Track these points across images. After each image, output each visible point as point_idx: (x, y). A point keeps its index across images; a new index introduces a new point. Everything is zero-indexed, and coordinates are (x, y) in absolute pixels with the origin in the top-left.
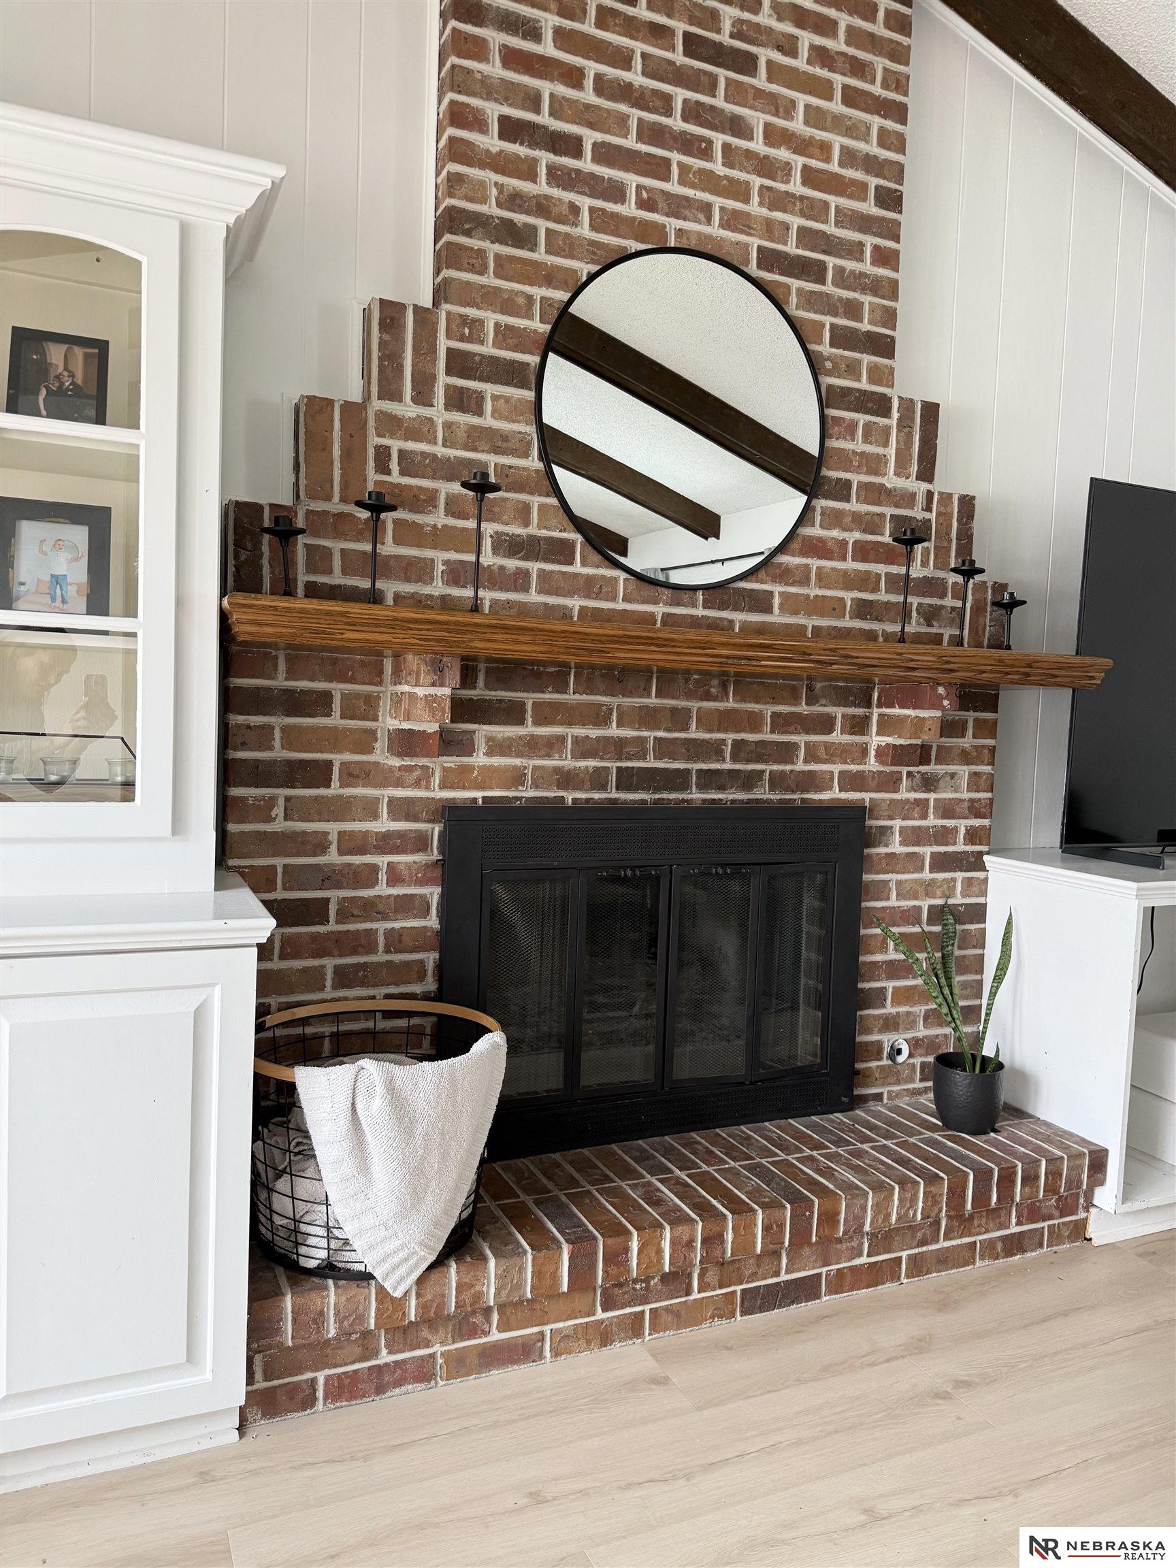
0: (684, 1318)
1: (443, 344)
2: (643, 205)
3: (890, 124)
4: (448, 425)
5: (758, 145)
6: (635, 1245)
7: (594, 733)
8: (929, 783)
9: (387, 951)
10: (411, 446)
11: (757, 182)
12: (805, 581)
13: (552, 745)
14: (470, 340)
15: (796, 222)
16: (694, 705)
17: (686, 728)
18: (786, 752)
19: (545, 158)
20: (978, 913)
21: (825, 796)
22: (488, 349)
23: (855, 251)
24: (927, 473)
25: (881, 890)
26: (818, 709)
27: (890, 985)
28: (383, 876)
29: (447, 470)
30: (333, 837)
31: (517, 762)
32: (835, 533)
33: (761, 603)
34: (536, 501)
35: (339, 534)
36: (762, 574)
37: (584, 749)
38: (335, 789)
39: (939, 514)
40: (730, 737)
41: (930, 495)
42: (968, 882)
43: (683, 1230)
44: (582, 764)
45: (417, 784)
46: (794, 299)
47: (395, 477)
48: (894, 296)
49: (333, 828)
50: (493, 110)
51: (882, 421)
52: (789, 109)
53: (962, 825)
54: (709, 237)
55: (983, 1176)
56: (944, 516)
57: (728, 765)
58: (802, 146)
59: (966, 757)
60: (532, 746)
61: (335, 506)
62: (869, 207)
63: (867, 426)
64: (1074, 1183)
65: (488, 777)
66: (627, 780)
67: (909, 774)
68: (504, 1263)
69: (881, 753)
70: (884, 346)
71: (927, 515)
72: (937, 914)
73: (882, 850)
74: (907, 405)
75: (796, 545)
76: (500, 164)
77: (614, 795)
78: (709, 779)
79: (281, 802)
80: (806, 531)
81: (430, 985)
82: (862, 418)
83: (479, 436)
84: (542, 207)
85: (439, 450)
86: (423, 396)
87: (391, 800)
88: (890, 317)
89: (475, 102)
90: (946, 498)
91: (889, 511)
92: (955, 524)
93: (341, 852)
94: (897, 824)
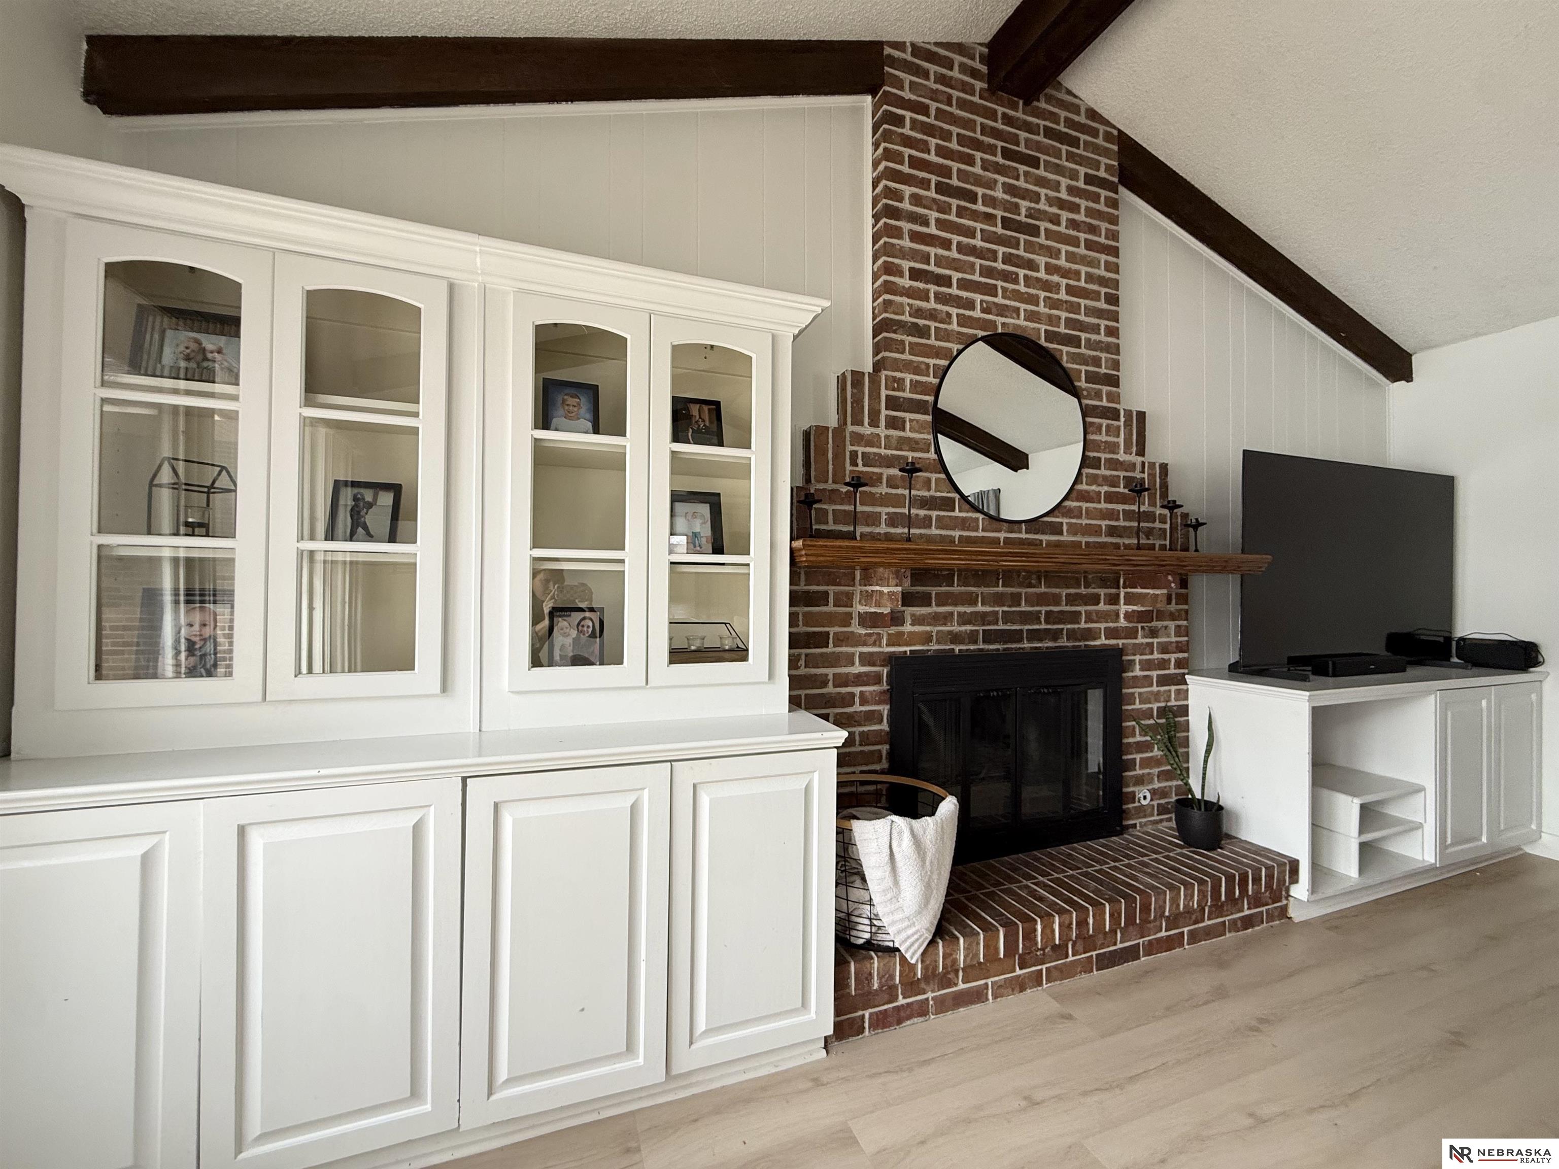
0: (1065, 973)
1: (884, 393)
2: (983, 311)
3: (1111, 259)
4: (887, 437)
5: (1042, 274)
6: (1039, 927)
7: (969, 610)
8: (1153, 633)
9: (861, 745)
10: (869, 450)
11: (1043, 294)
12: (1079, 516)
13: (946, 618)
14: (898, 390)
15: (1064, 315)
16: (1023, 591)
17: (1019, 605)
18: (1074, 617)
19: (933, 288)
20: (1184, 710)
21: (1097, 643)
22: (907, 394)
23: (1095, 329)
24: (1141, 452)
25: (1131, 699)
26: (1091, 590)
27: (1138, 757)
28: (857, 700)
29: (889, 462)
30: (831, 677)
31: (928, 628)
32: (1094, 487)
33: (1056, 529)
34: (934, 476)
35: (832, 501)
36: (1056, 512)
37: (965, 619)
38: (831, 649)
39: (1149, 475)
40: (1044, 609)
41: (1143, 464)
42: (1178, 692)
43: (1066, 916)
44: (963, 628)
45: (874, 644)
46: (1065, 358)
47: (860, 468)
48: (1118, 353)
49: (830, 671)
50: (906, 265)
51: (1115, 423)
52: (1056, 254)
53: (1173, 657)
54: (1019, 326)
55: (1230, 879)
56: (1152, 476)
57: (1043, 626)
58: (1065, 274)
59: (1173, 617)
60: (937, 619)
61: (830, 486)
62: (1102, 305)
63: (1108, 426)
64: (1281, 882)
65: (913, 638)
66: (989, 637)
67: (1142, 628)
68: (969, 940)
69: (1128, 616)
70: (1114, 381)
71: (1142, 475)
72: (1163, 712)
73: (1130, 674)
74: (1128, 413)
75: (1074, 494)
76: (910, 293)
77: (981, 647)
78: (1034, 635)
79: (803, 657)
80: (1079, 487)
81: (885, 764)
82: (1105, 422)
83: (902, 443)
84: (932, 315)
85: (883, 451)
86: (874, 423)
87: (861, 653)
88: (1116, 365)
89: (896, 261)
90: (1152, 465)
91: (1122, 474)
92: (1158, 480)
93: (835, 686)
94: (1137, 658)
